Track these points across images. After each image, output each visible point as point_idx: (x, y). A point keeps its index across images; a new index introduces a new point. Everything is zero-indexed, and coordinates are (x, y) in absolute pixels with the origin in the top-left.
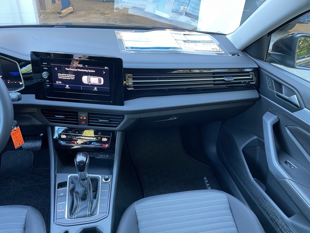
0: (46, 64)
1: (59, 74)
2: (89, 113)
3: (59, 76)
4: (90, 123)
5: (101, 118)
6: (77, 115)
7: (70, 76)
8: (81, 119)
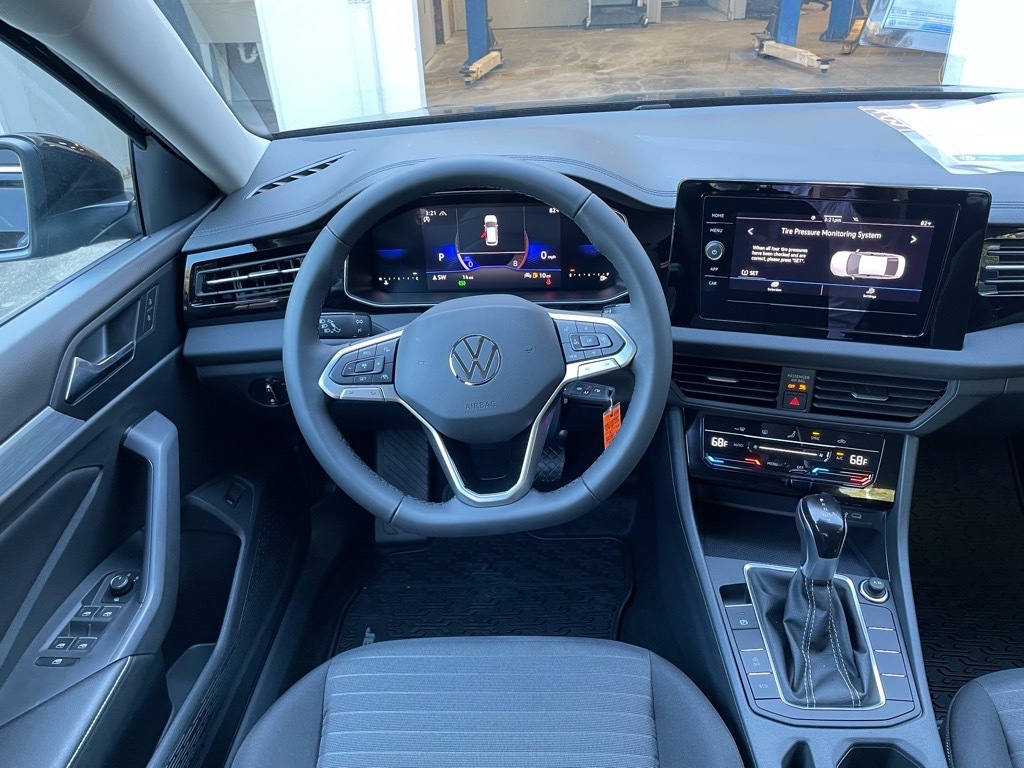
0: (722, 216)
1: (755, 247)
2: (819, 373)
3: (753, 253)
4: (815, 405)
5: (860, 390)
6: (778, 378)
7: (792, 253)
8: (791, 390)
